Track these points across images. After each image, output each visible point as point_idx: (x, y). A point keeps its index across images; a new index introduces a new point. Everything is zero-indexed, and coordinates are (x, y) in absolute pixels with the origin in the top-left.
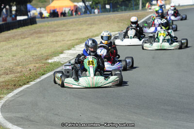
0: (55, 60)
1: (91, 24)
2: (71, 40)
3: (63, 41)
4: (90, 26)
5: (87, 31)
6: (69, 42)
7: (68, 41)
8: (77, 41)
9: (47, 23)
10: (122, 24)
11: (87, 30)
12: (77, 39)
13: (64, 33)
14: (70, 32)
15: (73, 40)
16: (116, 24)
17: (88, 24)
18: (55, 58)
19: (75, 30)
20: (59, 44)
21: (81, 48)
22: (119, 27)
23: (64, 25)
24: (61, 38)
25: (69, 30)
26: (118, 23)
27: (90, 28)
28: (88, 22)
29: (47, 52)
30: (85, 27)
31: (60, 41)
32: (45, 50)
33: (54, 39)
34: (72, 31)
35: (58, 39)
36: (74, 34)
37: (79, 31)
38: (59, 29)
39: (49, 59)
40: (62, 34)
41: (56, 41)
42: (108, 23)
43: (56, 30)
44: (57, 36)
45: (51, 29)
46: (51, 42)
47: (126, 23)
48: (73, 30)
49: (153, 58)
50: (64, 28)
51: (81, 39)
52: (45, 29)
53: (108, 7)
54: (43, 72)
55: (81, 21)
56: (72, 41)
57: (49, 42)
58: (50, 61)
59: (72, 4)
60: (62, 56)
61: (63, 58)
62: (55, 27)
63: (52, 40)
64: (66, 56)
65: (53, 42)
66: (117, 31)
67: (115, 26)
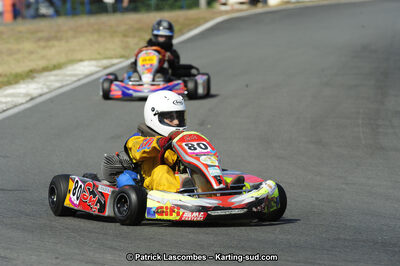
1: (48, 39)
4: (42, 44)
5: (33, 56)
10: (136, 40)
11: (31, 53)
16: (117, 40)
17: (40, 39)
21: (6, 96)
22: (125, 48)
26: (125, 36)
27: (44, 48)
28: (40, 35)
30: (28, 46)
42: (95, 37)
51: (11, 74)
55: (20, 32)
66: (116, 58)
67: (114, 45)
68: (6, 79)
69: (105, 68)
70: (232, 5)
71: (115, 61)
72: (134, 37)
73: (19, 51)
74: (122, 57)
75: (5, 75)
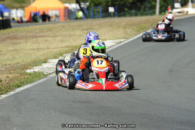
0: (36, 70)
1: (87, 29)
2: (58, 48)
3: (47, 49)
5: (81, 38)
6: (57, 50)
7: (54, 48)
8: (67, 49)
9: (26, 27)
10: (130, 30)
11: (81, 36)
12: (67, 47)
13: (49, 39)
14: (58, 38)
15: (61, 47)
16: (121, 30)
17: (83, 30)
18: (35, 67)
19: (65, 36)
20: (42, 52)
22: (126, 34)
23: (50, 30)
24: (45, 45)
25: (56, 36)
26: (125, 28)
29: (25, 61)
30: (78, 32)
31: (43, 49)
32: (22, 59)
33: (35, 46)
34: (61, 38)
35: (41, 46)
36: (62, 41)
37: (70, 37)
38: (41, 34)
39: (27, 69)
40: (47, 41)
41: (39, 49)
42: (110, 28)
43: (39, 35)
44: (39, 43)
45: (31, 34)
46: (31, 49)
47: (136, 29)
48: (61, 36)
49: (171, 71)
50: (50, 32)
51: (73, 46)
52: (24, 34)
53: (111, 10)
54: (19, 84)
55: (73, 26)
56: (61, 49)
57: (27, 50)
58: (28, 71)
59: (62, 6)
60: (45, 65)
61: (47, 68)
62: (37, 31)
63: (32, 47)
64: (51, 66)
65: (34, 49)
66: (122, 39)
67: (120, 32)
68: (71, 49)
69: (118, 43)
70: (174, 14)
71: (122, 40)
72: (129, 28)
73: (74, 35)
74: (125, 38)
75: (70, 47)
